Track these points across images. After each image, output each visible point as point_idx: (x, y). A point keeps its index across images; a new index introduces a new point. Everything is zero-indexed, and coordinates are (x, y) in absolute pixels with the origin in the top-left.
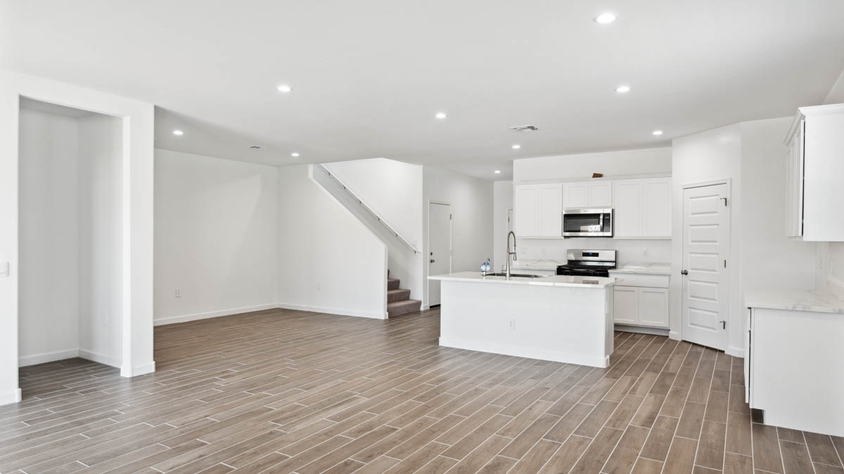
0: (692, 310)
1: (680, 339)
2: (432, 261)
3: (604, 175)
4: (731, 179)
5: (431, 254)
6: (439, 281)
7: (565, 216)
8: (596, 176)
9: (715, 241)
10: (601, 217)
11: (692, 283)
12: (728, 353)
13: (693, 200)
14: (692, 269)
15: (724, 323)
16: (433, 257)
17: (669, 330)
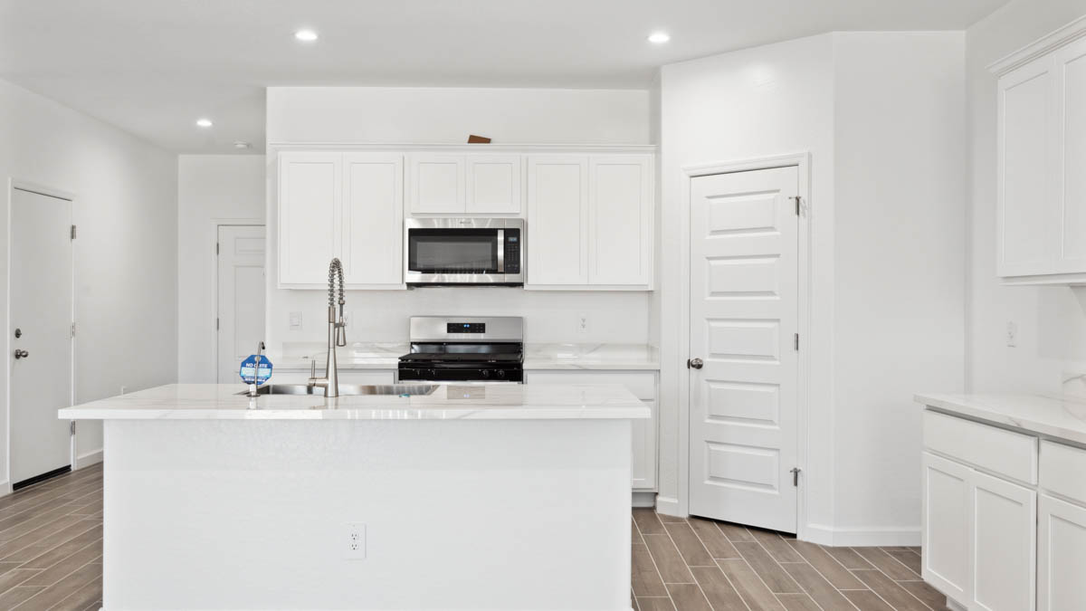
0: (713, 447)
1: (684, 515)
2: (18, 355)
3: (492, 141)
4: (810, 156)
5: (18, 334)
6: (98, 424)
7: (413, 232)
8: (473, 139)
9: (771, 293)
10: (501, 238)
11: (713, 386)
12: (805, 540)
13: (714, 201)
14: (713, 355)
15: (796, 472)
16: (21, 345)
17: (657, 494)
